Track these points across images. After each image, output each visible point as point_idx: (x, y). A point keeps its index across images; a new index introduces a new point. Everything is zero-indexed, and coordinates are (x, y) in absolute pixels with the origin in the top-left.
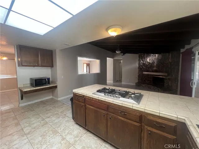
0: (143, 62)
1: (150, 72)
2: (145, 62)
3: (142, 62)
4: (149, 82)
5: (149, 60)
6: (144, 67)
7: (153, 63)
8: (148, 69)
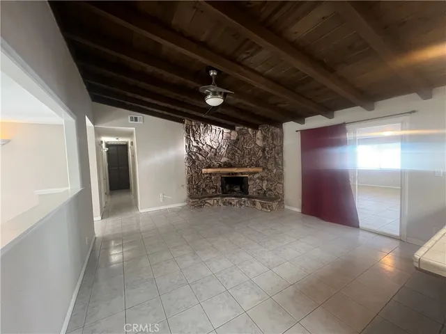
0: (197, 143)
1: (214, 167)
2: (200, 145)
3: (195, 144)
4: (214, 191)
5: (211, 141)
6: (200, 156)
7: (220, 147)
8: (208, 161)
